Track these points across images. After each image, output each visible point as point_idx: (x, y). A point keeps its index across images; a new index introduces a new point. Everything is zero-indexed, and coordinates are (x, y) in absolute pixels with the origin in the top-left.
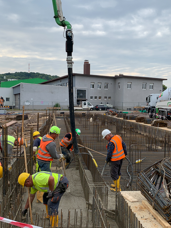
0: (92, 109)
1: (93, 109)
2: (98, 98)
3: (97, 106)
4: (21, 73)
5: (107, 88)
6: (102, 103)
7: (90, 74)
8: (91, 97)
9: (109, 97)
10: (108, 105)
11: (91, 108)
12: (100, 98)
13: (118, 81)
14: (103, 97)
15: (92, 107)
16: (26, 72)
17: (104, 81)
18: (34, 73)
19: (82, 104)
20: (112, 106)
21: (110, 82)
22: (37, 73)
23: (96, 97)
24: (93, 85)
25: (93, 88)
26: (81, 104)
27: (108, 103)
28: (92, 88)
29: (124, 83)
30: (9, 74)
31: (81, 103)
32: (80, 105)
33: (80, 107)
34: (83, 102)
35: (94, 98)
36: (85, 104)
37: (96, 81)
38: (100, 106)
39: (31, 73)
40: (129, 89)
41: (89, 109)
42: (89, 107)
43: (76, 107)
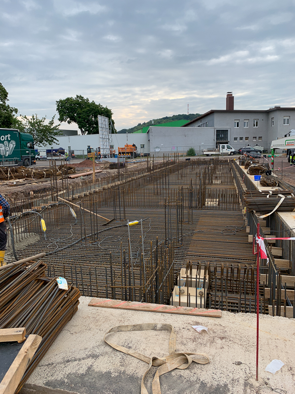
0: (232, 154)
1: (234, 153)
2: (244, 139)
3: (241, 149)
4: (179, 115)
5: (257, 126)
6: (248, 145)
7: (234, 109)
8: (235, 138)
9: (259, 137)
10: (257, 148)
11: (231, 152)
12: (247, 138)
13: (272, 115)
14: (251, 138)
15: (233, 150)
16: (185, 114)
17: (252, 117)
18: (194, 115)
19: (219, 147)
20: (262, 149)
21: (260, 117)
22: (197, 114)
23: (241, 139)
24: (238, 123)
25: (238, 126)
27: (257, 145)
28: (236, 127)
29: (279, 118)
30: (167, 118)
32: (216, 149)
33: (218, 151)
34: (221, 145)
35: (238, 139)
36: (223, 147)
37: (241, 118)
38: (244, 148)
39: (190, 114)
40: (286, 124)
41: (229, 154)
42: (229, 151)
43: (212, 151)
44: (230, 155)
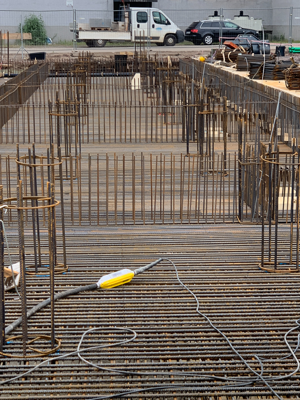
0: (170, 40)
1: (176, 38)
3: (196, 24)
10: (243, 23)
11: (168, 35)
15: (173, 29)
19: (129, 17)
20: (258, 26)
26: (127, 20)
27: (241, 14)
31: (126, 14)
32: (121, 24)
33: (124, 30)
34: (135, 11)
36: (142, 19)
38: (205, 24)
41: (161, 40)
42: (161, 32)
43: (106, 30)
44: (165, 43)
